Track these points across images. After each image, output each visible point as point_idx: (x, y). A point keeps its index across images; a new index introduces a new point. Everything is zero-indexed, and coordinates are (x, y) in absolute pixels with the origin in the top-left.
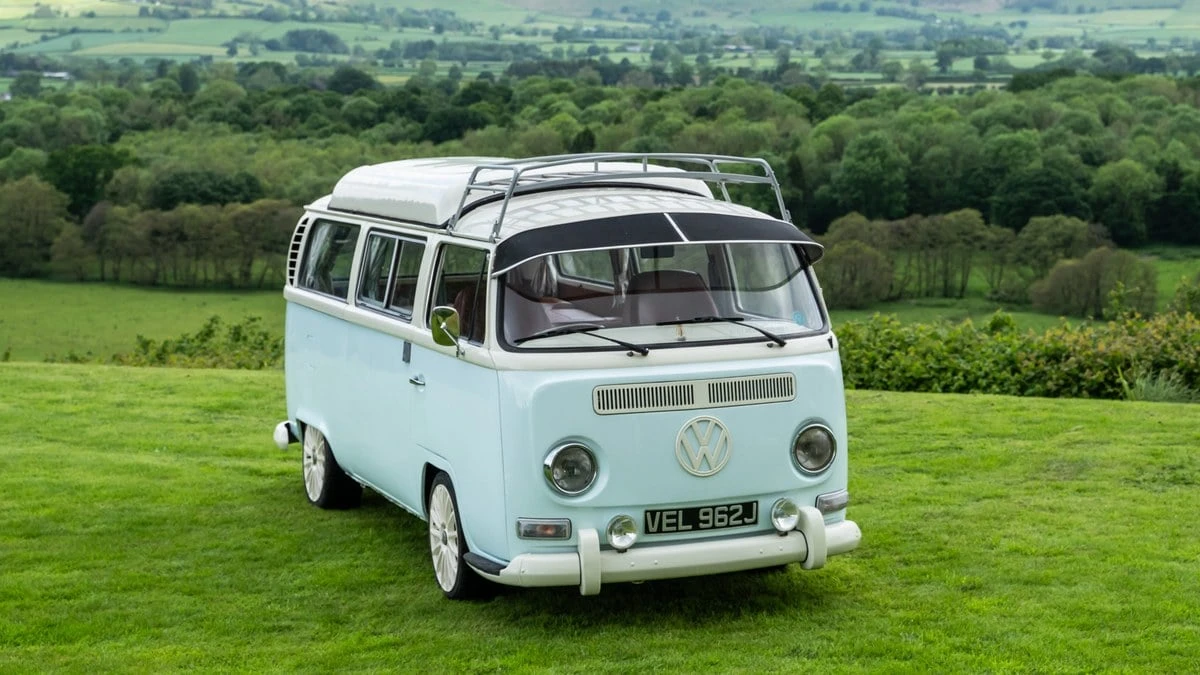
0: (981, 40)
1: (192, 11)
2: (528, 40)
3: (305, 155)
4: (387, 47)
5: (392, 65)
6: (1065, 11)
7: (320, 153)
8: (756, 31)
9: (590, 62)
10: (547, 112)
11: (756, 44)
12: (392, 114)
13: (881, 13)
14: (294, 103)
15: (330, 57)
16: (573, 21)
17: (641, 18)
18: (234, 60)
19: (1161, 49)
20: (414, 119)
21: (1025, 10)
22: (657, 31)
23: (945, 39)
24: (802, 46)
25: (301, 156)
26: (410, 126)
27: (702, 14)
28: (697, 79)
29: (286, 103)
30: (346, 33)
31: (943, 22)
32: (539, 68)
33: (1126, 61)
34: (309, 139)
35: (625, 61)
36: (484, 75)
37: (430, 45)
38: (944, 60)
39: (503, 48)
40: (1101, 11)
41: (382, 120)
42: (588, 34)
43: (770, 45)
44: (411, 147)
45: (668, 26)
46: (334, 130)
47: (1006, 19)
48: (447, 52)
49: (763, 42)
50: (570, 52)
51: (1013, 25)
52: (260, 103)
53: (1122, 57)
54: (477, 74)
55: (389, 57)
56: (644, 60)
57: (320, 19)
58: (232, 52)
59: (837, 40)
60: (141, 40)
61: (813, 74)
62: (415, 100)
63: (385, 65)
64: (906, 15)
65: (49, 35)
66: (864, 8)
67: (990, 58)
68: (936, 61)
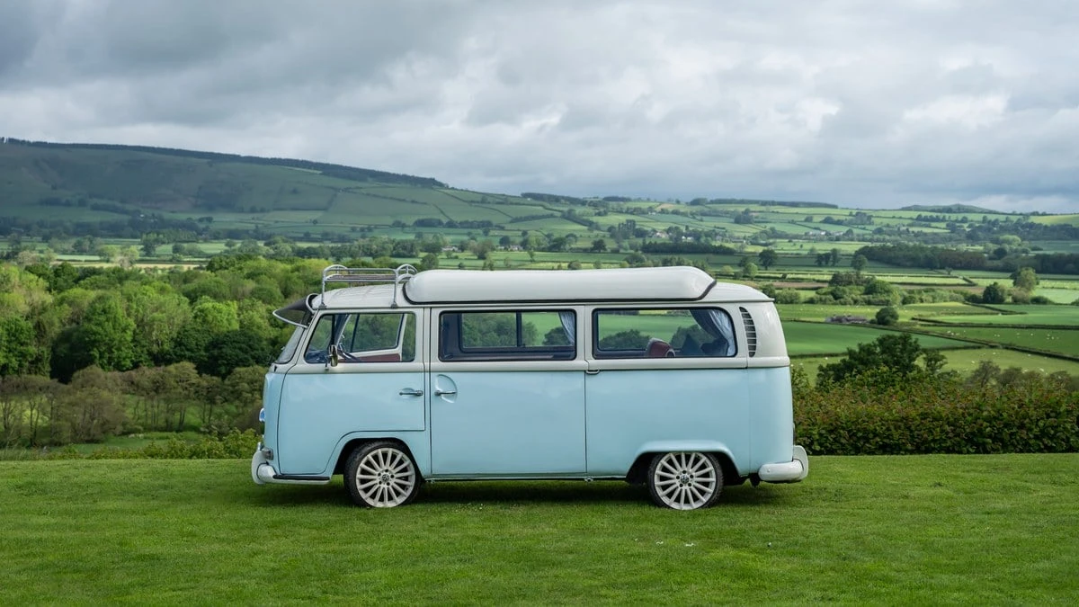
0: (178, 231)
6: (241, 211)
13: (96, 208)
19: (313, 242)
21: (211, 208)
23: (149, 230)
24: (31, 233)
31: (146, 217)
38: (148, 247)
40: (268, 211)
43: (4, 231)
47: (196, 216)
51: (201, 220)
53: (285, 247)
59: (60, 227)
61: (42, 255)
64: (115, 210)
66: (82, 203)
67: (185, 245)
68: (142, 246)
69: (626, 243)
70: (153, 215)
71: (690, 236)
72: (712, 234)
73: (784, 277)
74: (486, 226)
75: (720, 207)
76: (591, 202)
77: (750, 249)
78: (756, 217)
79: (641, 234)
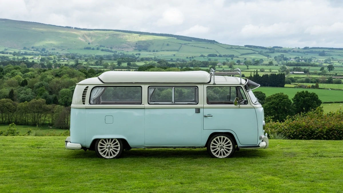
0: (129, 58)
6: (150, 51)
8: (69, 54)
9: (23, 61)
10: (13, 75)
11: (69, 58)
13: (102, 50)
16: (18, 50)
17: (37, 50)
19: (174, 61)
21: (140, 51)
22: (42, 53)
23: (119, 58)
24: (81, 59)
27: (54, 49)
28: (53, 67)
31: (119, 53)
32: (9, 63)
33: (166, 64)
35: (33, 61)
38: (119, 63)
40: (159, 51)
42: (22, 54)
43: (73, 58)
45: (45, 52)
47: (135, 53)
49: (71, 57)
50: (17, 58)
51: (137, 54)
53: (165, 63)
56: (38, 62)
59: (91, 57)
61: (85, 66)
64: (109, 51)
66: (98, 49)
67: (131, 63)
68: (117, 63)
69: (280, 62)
70: (121, 53)
71: (303, 60)
72: (310, 60)
73: (336, 74)
74: (232, 56)
75: (314, 50)
76: (269, 48)
77: (325, 64)
78: (327, 54)
79: (286, 59)
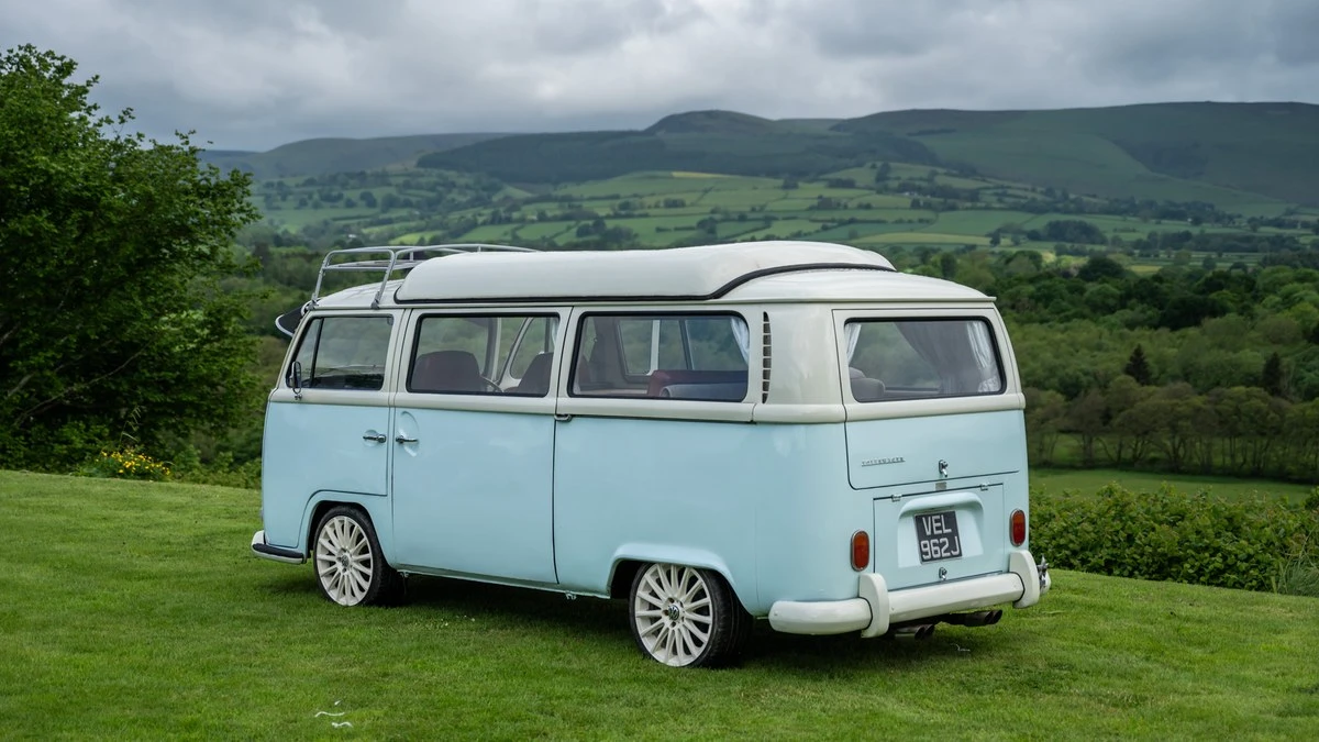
1: (960, 204)
2: (1287, 232)
3: (1044, 338)
4: (1144, 237)
5: (1148, 256)
7: (1059, 336)
10: (1289, 301)
12: (1134, 301)
14: (1039, 289)
15: (1088, 247)
18: (997, 249)
20: (1155, 306)
25: (1040, 340)
26: (1149, 313)
29: (1031, 288)
30: (1106, 224)
32: (1294, 259)
34: (1050, 323)
36: (1237, 266)
37: (1187, 236)
39: (1261, 240)
41: (1123, 307)
44: (1148, 333)
46: (1075, 316)
48: (1203, 243)
52: (1007, 289)
54: (1230, 265)
55: (1146, 249)
57: (1080, 211)
58: (995, 242)
60: (912, 230)
62: (1157, 287)
63: (1141, 255)
65: (829, 224)
